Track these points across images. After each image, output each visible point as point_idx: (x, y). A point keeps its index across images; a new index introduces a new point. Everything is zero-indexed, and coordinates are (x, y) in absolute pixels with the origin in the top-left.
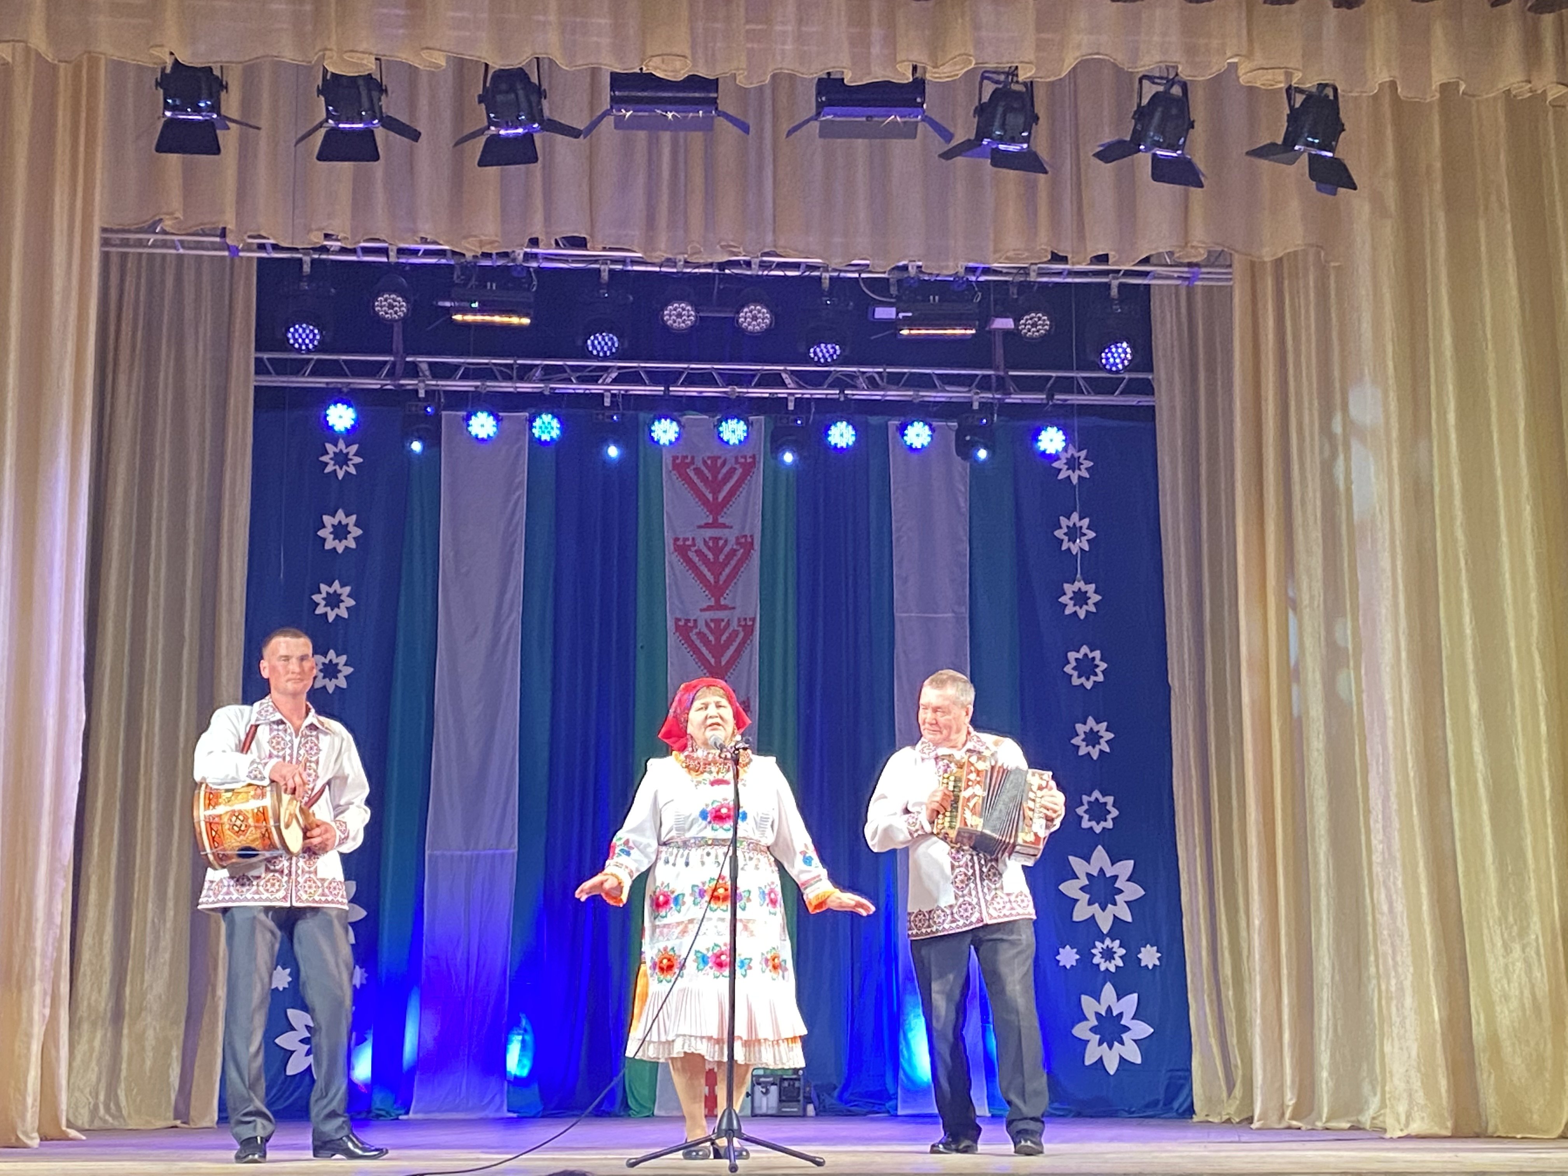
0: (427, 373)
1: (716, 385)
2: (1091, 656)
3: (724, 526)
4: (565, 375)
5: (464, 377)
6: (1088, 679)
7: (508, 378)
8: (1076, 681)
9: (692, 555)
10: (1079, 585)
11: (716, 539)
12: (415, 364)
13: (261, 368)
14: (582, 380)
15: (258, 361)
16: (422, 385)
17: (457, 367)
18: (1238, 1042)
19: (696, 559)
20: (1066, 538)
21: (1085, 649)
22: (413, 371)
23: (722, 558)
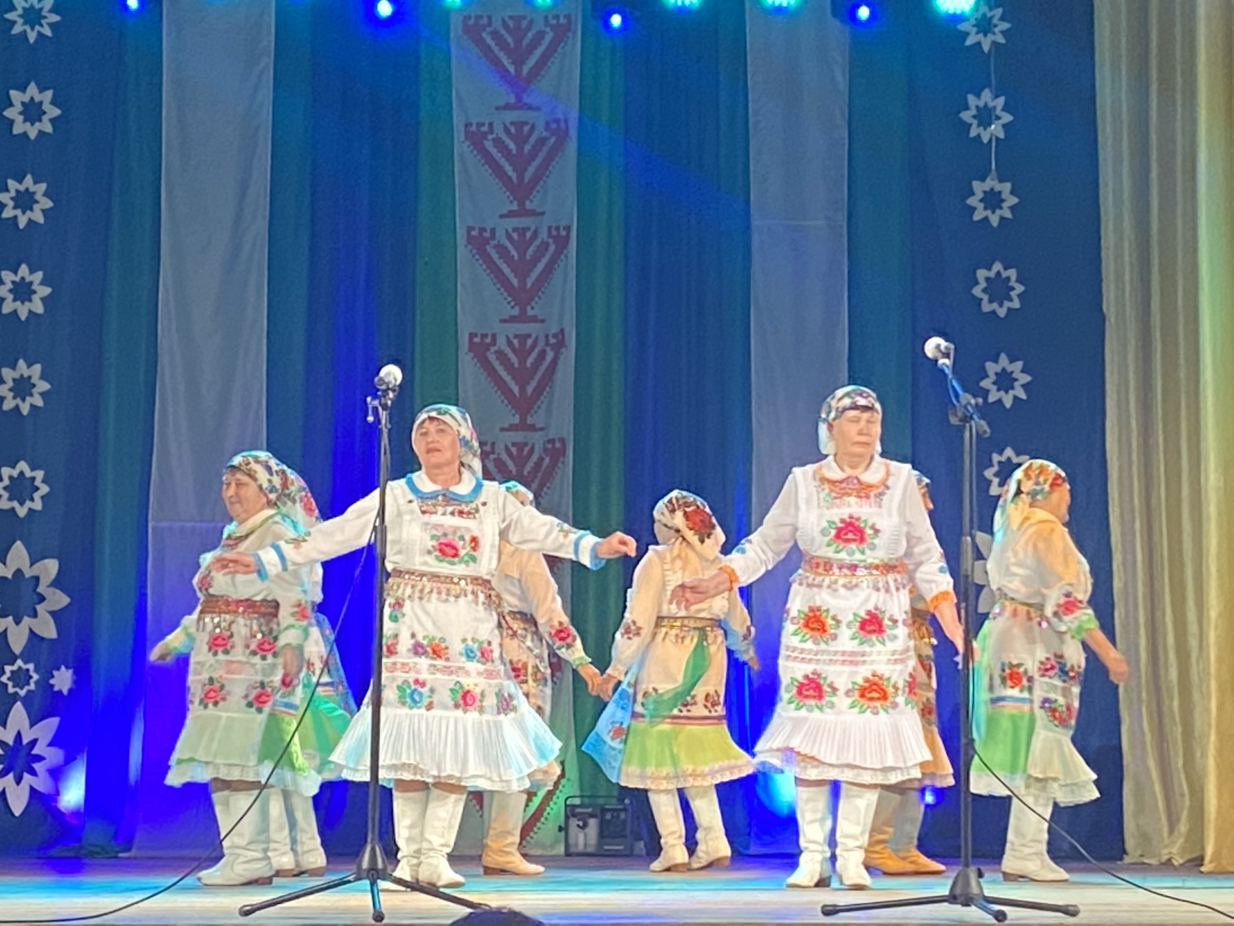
2: (1004, 274)
3: (530, 108)
6: (1001, 305)
8: (986, 307)
9: (488, 145)
10: (991, 183)
11: (519, 125)
18: (1184, 765)
19: (494, 151)
20: (975, 122)
21: (998, 266)
23: (527, 148)
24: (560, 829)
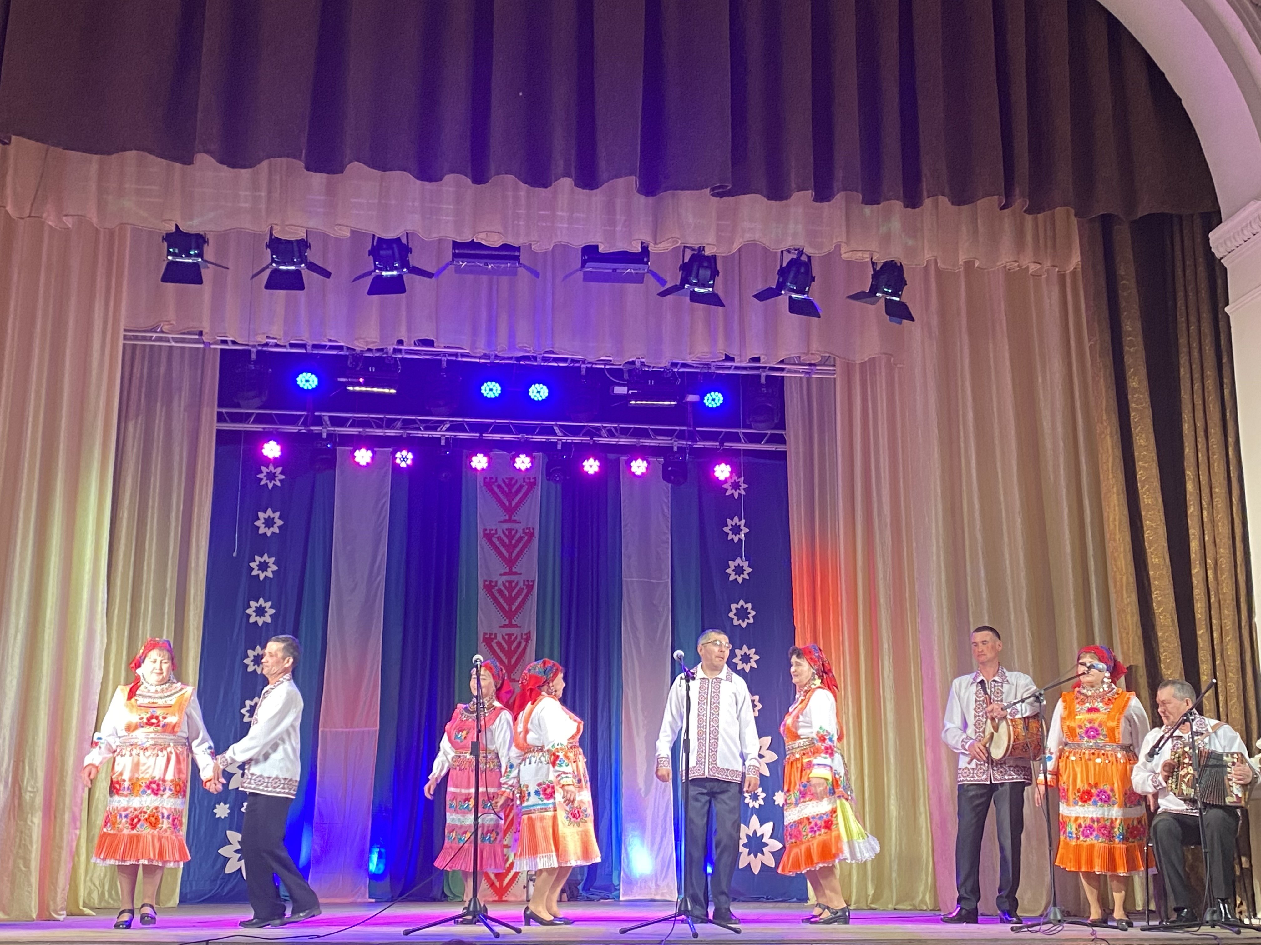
0: (328, 423)
1: (512, 433)
2: (745, 606)
3: (515, 522)
4: (416, 426)
5: (352, 426)
6: (743, 621)
7: (379, 426)
8: (736, 622)
9: (495, 540)
10: (738, 561)
11: (510, 530)
12: (320, 416)
13: (221, 418)
14: (427, 429)
15: (220, 414)
16: (325, 430)
17: (348, 419)
19: (497, 543)
20: (730, 533)
21: (742, 602)
22: (319, 421)
23: (514, 542)
24: (524, 887)
